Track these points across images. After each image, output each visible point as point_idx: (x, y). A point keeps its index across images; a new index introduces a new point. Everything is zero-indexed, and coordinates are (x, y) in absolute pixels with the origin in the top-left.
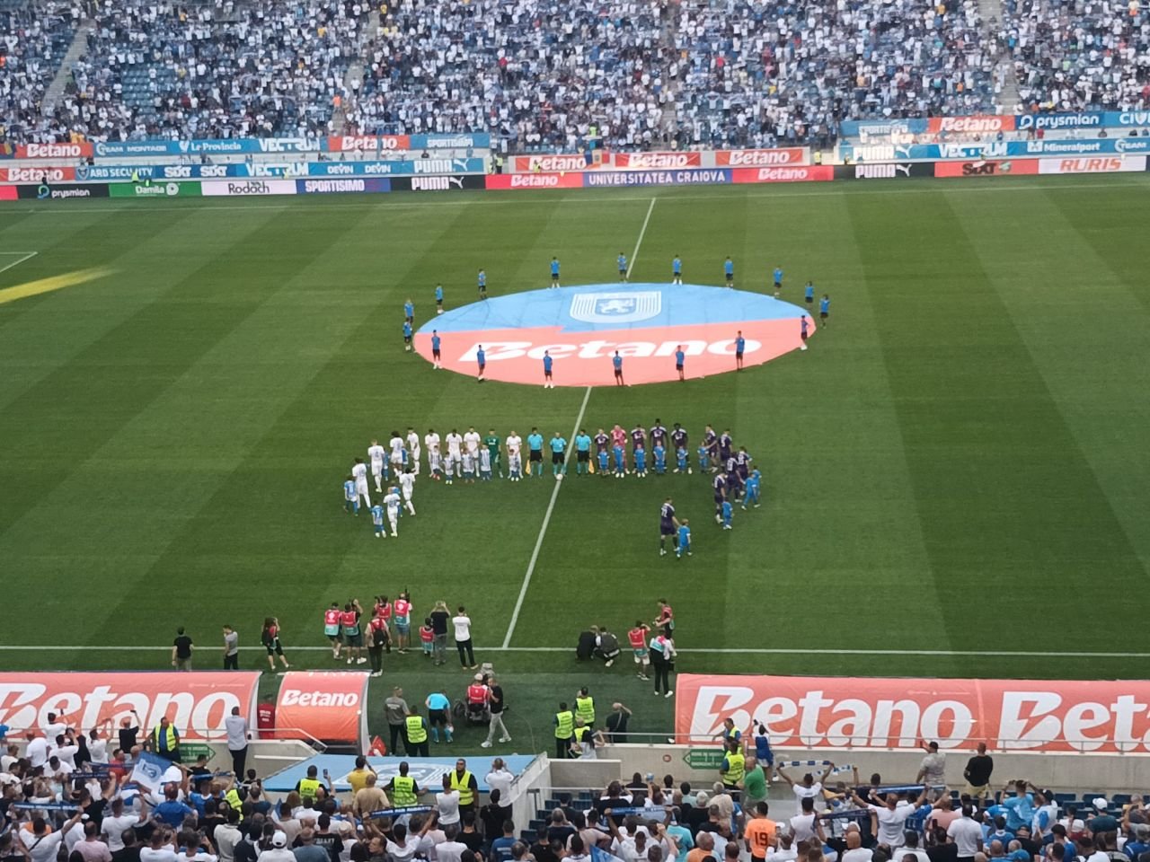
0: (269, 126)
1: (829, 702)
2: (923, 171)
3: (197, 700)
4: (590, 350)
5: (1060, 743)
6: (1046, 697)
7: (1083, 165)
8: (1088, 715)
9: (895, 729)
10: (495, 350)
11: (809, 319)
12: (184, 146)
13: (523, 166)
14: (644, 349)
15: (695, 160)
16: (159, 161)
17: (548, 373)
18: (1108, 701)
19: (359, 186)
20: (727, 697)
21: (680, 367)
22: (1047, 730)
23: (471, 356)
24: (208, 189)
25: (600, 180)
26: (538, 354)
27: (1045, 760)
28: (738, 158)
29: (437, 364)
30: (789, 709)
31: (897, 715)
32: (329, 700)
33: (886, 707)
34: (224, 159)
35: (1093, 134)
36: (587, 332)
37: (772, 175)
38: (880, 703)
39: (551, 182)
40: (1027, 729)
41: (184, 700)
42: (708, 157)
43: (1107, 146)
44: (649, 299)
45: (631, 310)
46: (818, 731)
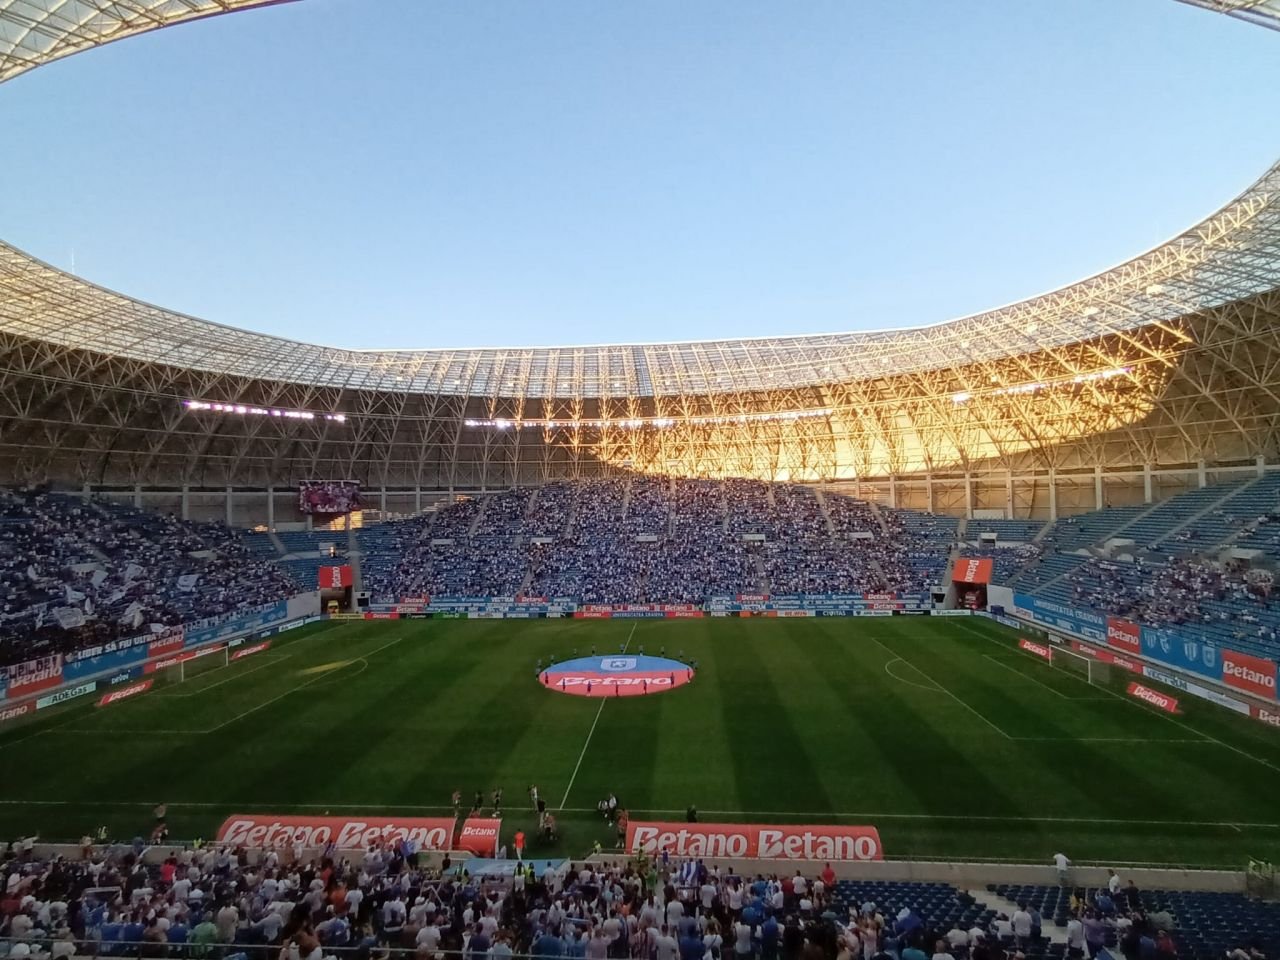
0: (496, 593)
1: (689, 835)
2: (735, 615)
3: (428, 832)
4: (607, 681)
5: (783, 855)
6: (777, 835)
7: (793, 614)
8: (793, 841)
9: (716, 848)
10: (570, 681)
11: (691, 669)
12: (463, 600)
13: (588, 609)
14: (628, 681)
15: (652, 608)
16: (453, 605)
17: (589, 690)
18: (801, 835)
19: (527, 615)
20: (648, 833)
21: (645, 688)
22: (777, 848)
23: (561, 683)
24: (470, 616)
25: (617, 615)
26: (586, 682)
27: (776, 861)
28: (668, 608)
29: (547, 686)
30: (673, 839)
31: (717, 841)
32: (483, 832)
33: (712, 837)
35: (798, 602)
36: (606, 674)
37: (681, 615)
38: (710, 836)
39: (598, 615)
40: (770, 847)
41: (423, 831)
42: (657, 608)
43: (801, 607)
44: (631, 662)
45: (624, 666)
46: (685, 848)
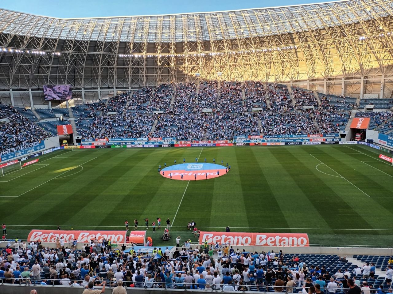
0: (139, 136)
1: (226, 237)
2: (248, 144)
3: (115, 236)
4: (190, 174)
5: (266, 244)
6: (264, 236)
7: (274, 144)
8: (271, 239)
9: (238, 242)
10: (173, 174)
11: (227, 169)
12: (124, 139)
13: (181, 143)
14: (199, 174)
15: (210, 142)
16: (120, 142)
17: (182, 178)
18: (274, 237)
19: (153, 146)
20: (208, 236)
21: (206, 177)
22: (264, 242)
23: (169, 175)
24: (128, 146)
25: (194, 145)
26: (181, 175)
27: (263, 247)
28: (217, 142)
29: (164, 176)
30: (219, 238)
31: (238, 239)
32: (139, 236)
33: (236, 238)
34: (131, 141)
35: (277, 139)
36: (190, 171)
37: (223, 145)
39: (185, 146)
41: (113, 236)
42: (212, 142)
43: (278, 141)
44: (201, 166)
45: (197, 167)
46: (224, 242)
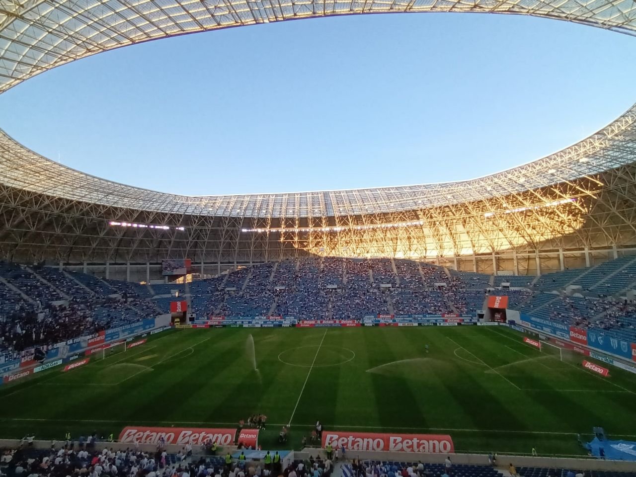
2: (377, 325)
3: (223, 436)
5: (402, 450)
6: (399, 439)
7: (406, 325)
9: (368, 446)
12: (241, 318)
13: (303, 322)
15: (335, 322)
16: (236, 320)
18: (412, 439)
19: (272, 326)
20: (333, 437)
22: (399, 446)
24: (244, 326)
25: (318, 325)
27: (398, 453)
28: (343, 322)
30: (346, 441)
31: (368, 442)
32: (250, 436)
33: (366, 440)
34: (248, 320)
35: (408, 319)
37: (349, 325)
38: (365, 439)
39: (308, 325)
40: (396, 445)
41: (220, 435)
42: (337, 322)
43: (410, 321)
46: (352, 446)
